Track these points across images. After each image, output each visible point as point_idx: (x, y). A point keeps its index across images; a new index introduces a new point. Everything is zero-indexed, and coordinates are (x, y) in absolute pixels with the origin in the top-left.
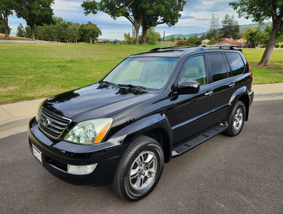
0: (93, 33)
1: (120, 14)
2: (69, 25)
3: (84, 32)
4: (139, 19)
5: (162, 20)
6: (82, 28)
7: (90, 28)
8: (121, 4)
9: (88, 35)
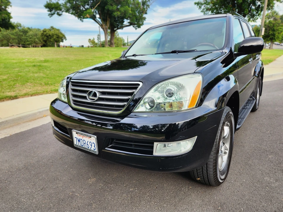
0: (58, 38)
1: (88, 15)
2: (29, 31)
3: (47, 37)
4: (106, 21)
5: (128, 23)
6: (45, 33)
7: (53, 33)
8: (87, 7)
9: (52, 40)
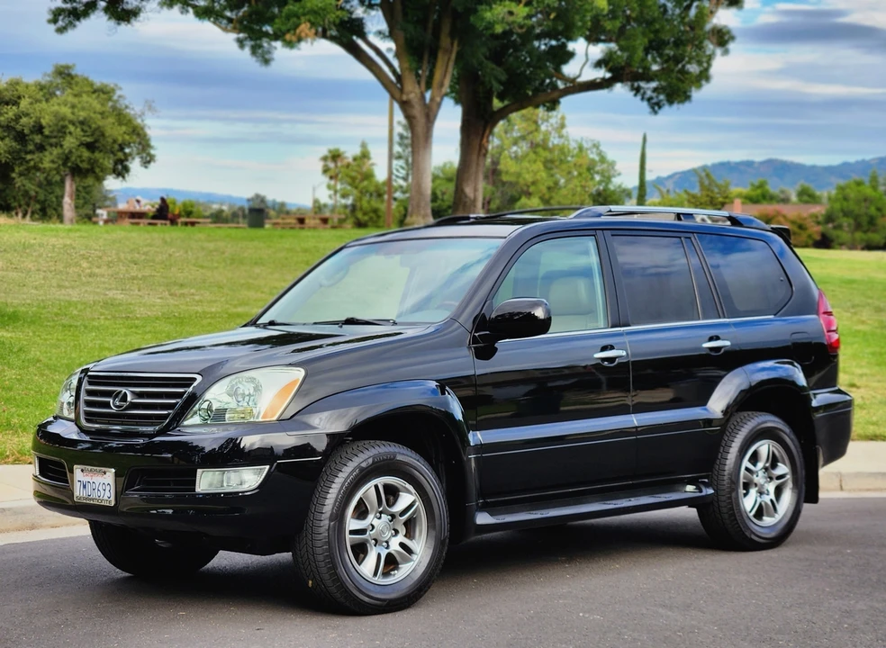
0: (91, 147)
1: (304, 26)
3: (21, 137)
5: (599, 64)
7: (66, 111)
9: (48, 160)
